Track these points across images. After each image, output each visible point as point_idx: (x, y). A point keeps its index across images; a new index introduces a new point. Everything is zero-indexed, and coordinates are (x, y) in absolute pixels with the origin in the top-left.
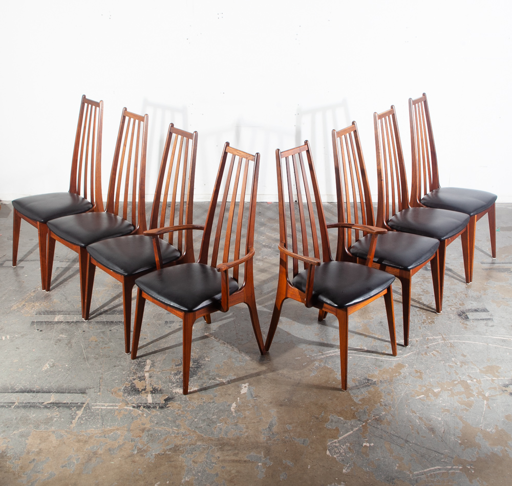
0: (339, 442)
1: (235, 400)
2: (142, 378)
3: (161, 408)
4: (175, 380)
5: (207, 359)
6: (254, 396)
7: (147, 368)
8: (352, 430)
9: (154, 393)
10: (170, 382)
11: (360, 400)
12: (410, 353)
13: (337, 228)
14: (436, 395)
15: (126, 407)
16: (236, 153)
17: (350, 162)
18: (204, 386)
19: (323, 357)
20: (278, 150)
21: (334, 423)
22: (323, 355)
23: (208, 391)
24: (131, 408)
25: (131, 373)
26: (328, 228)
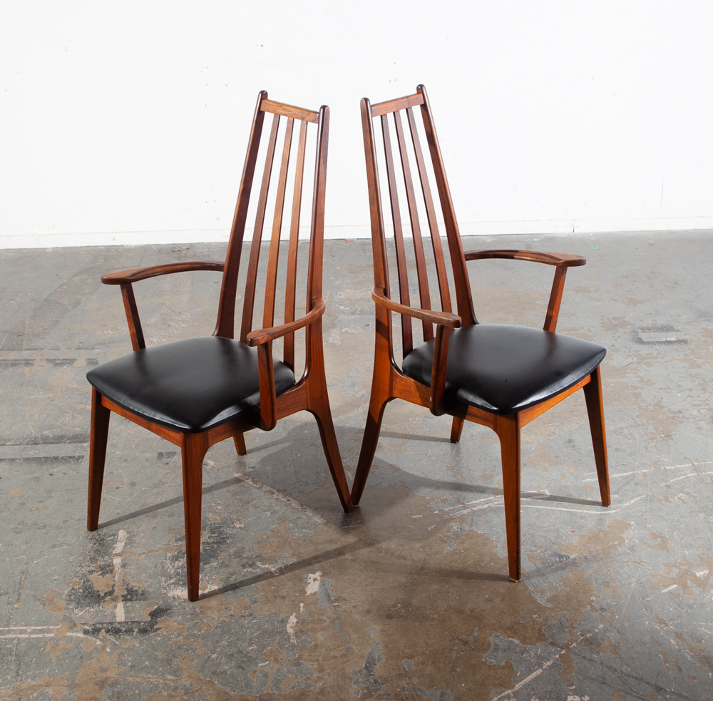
1: (295, 607)
2: (107, 570)
3: (144, 631)
4: (172, 571)
5: (238, 525)
6: (332, 598)
7: (119, 547)
8: (540, 666)
9: (130, 600)
10: (162, 575)
11: (548, 600)
12: (635, 500)
14: (702, 584)
15: (69, 634)
16: (280, 111)
18: (232, 581)
19: (465, 512)
20: (366, 100)
21: (500, 653)
22: (465, 508)
23: (240, 592)
24: (81, 635)
25: (84, 558)
26: (467, 260)
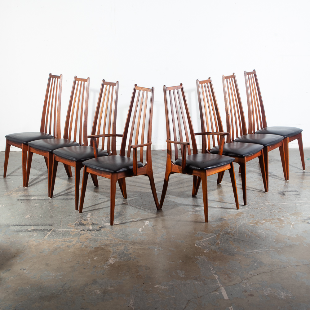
0: (202, 241)
1: (141, 227)
2: (86, 220)
3: (98, 230)
4: (105, 220)
5: (125, 212)
6: (152, 225)
7: (89, 216)
8: (210, 237)
9: (93, 225)
10: (102, 221)
11: (215, 226)
12: (247, 208)
13: (201, 135)
14: (262, 224)
15: (77, 231)
16: (140, 89)
17: (208, 100)
18: (123, 222)
19: (194, 210)
20: (165, 86)
21: (200, 235)
23: (125, 224)
24: (80, 231)
26: (195, 135)
